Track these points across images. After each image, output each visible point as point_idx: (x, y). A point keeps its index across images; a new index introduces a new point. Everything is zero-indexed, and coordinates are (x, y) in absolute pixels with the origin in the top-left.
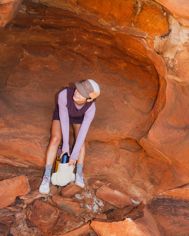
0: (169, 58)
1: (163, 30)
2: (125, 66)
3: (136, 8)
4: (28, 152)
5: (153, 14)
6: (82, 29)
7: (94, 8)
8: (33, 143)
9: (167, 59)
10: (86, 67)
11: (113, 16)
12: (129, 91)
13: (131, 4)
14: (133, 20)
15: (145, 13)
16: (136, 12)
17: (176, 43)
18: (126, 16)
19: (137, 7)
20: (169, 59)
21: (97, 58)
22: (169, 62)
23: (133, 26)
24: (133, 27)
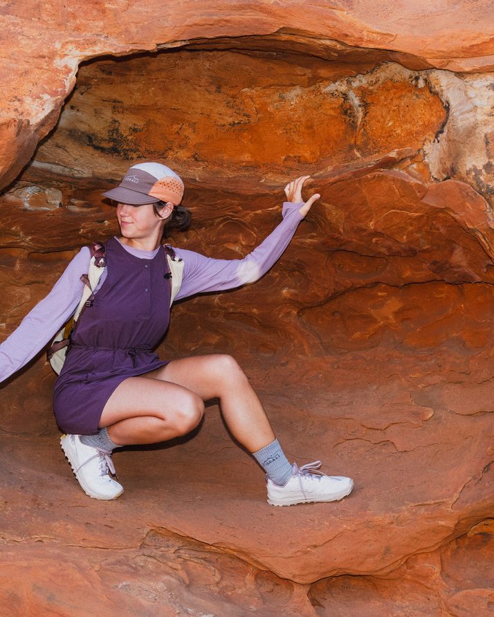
0: (475, 169)
1: (434, 119)
2: (397, 309)
3: (349, 111)
4: (49, 599)
5: (396, 102)
6: (221, 225)
7: (244, 160)
8: (71, 564)
9: (473, 174)
10: (267, 355)
11: (298, 160)
12: (436, 379)
13: (333, 109)
14: (353, 141)
15: (376, 111)
16: (353, 122)
17: (472, 120)
18: (332, 144)
19: (351, 107)
20: (478, 173)
21: (295, 312)
22: (482, 178)
23: (359, 156)
24: (358, 158)
